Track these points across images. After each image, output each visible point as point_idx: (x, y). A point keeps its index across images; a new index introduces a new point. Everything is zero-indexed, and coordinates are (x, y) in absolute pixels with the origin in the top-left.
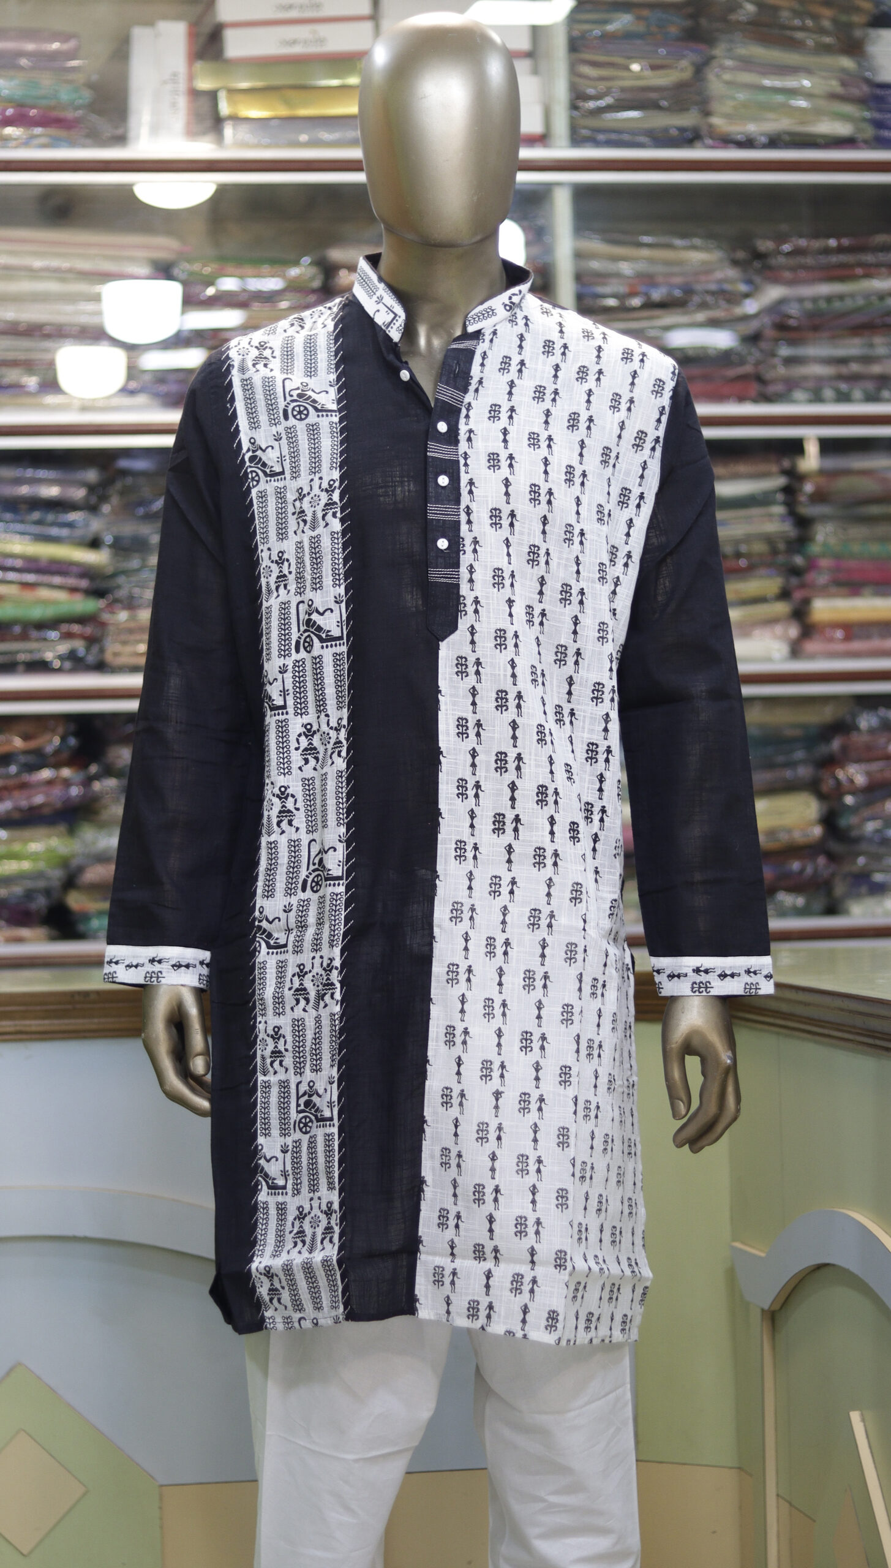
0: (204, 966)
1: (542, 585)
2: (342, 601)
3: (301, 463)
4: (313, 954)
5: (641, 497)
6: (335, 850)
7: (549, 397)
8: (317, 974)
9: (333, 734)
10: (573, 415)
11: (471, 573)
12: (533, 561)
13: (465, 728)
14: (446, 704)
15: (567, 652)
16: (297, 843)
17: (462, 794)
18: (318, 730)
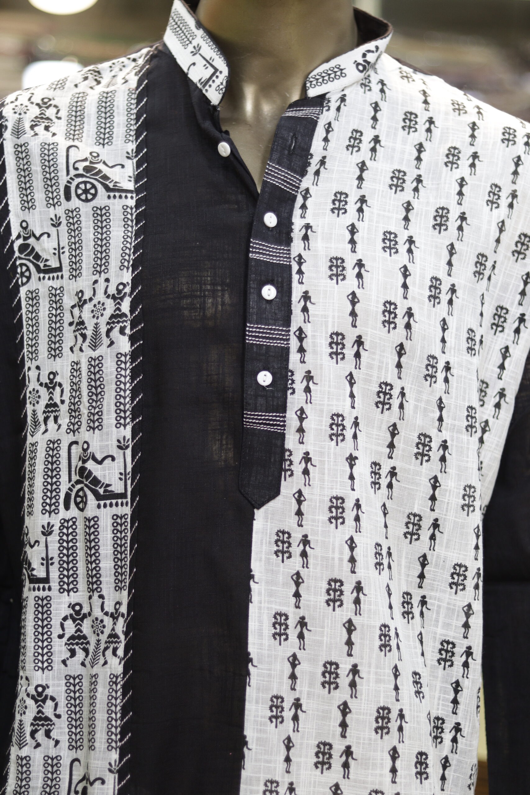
1: (393, 435)
2: (127, 447)
3: (83, 258)
5: (522, 319)
6: (103, 782)
7: (409, 185)
9: (108, 621)
10: (440, 211)
11: (301, 419)
12: (384, 404)
13: (283, 627)
14: (260, 594)
15: (421, 523)
17: (276, 717)
18: (90, 614)
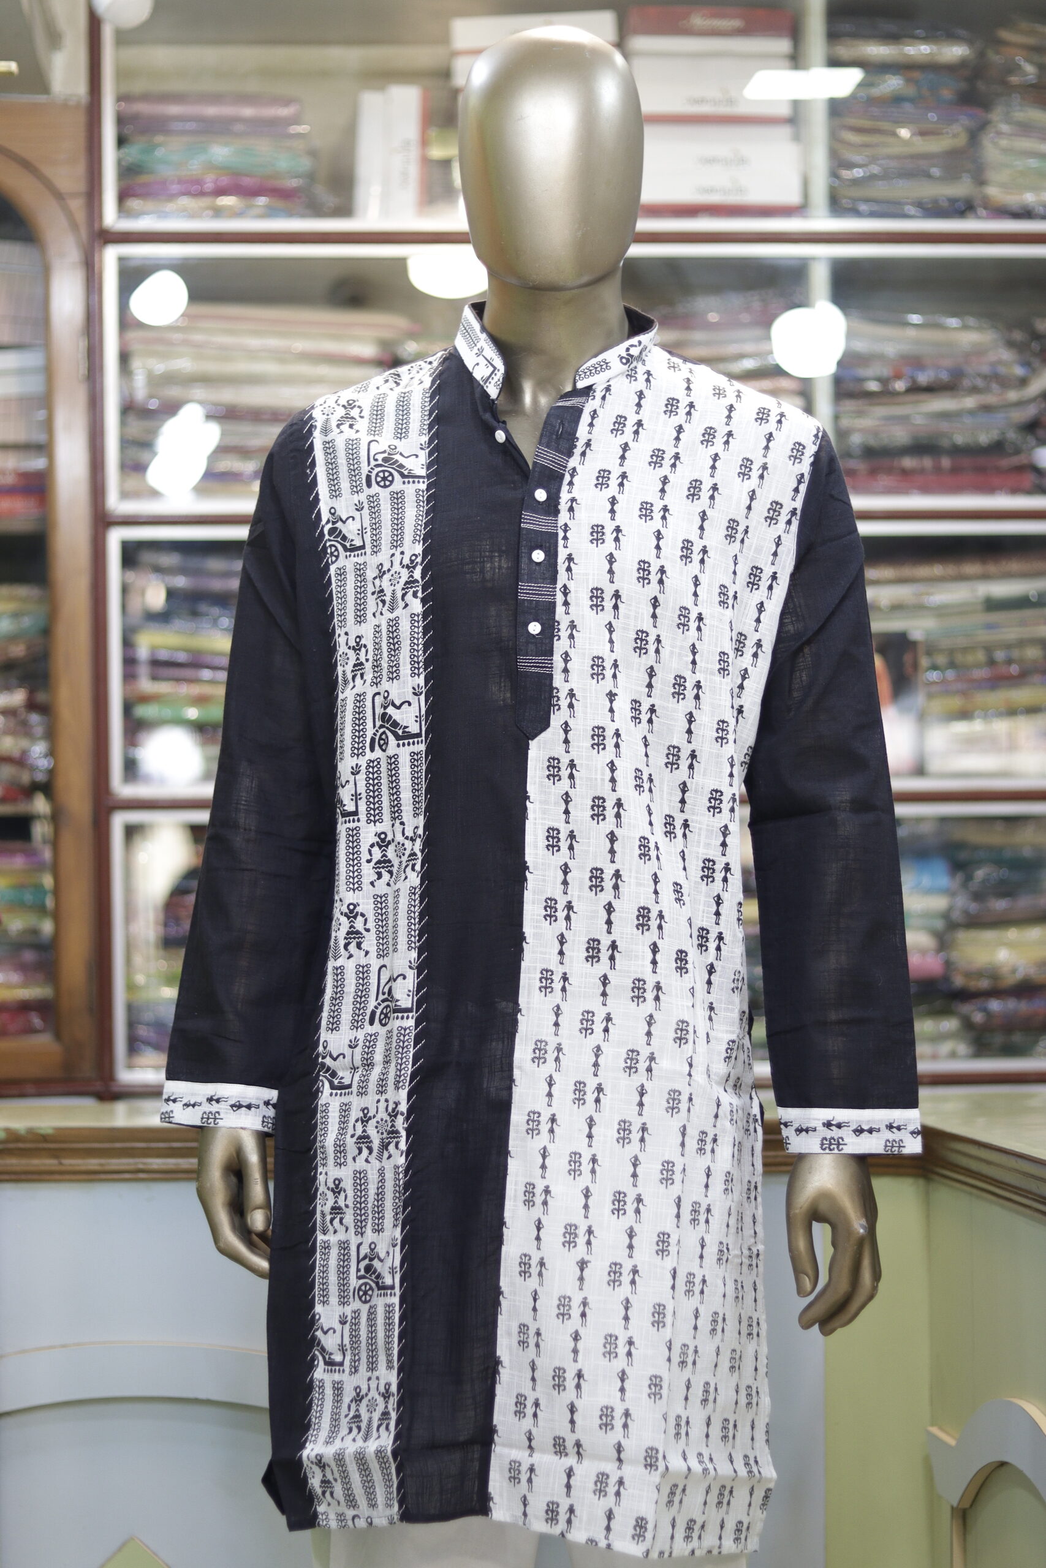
0: (270, 1107)
1: (651, 676)
2: (421, 693)
3: (383, 536)
4: (378, 1097)
5: (774, 577)
6: (405, 978)
7: (667, 462)
8: (382, 1120)
9: (408, 844)
10: (694, 483)
11: (566, 661)
12: (641, 649)
13: (555, 840)
14: (535, 812)
16: (365, 969)
17: (550, 916)
18: (393, 840)
